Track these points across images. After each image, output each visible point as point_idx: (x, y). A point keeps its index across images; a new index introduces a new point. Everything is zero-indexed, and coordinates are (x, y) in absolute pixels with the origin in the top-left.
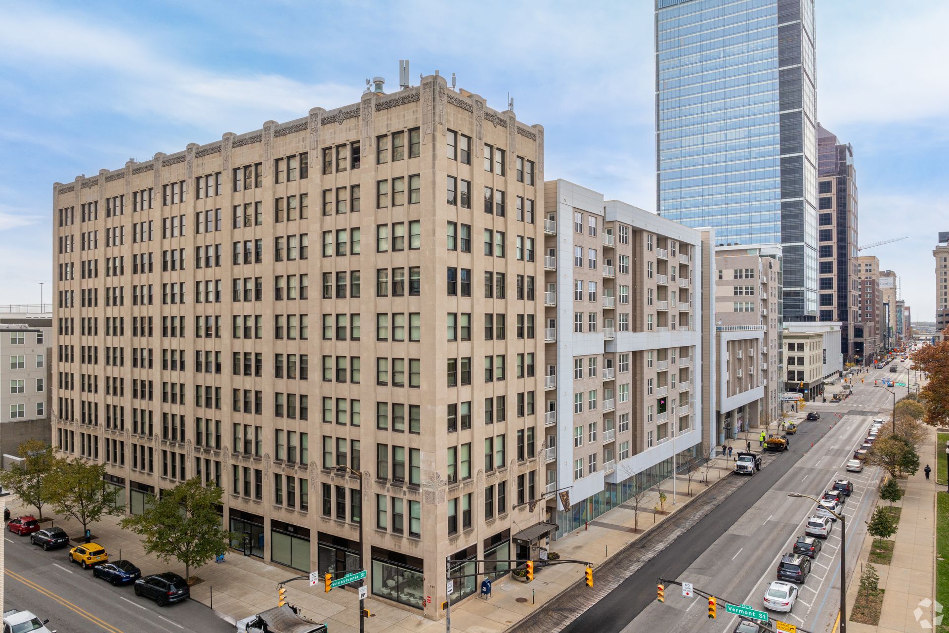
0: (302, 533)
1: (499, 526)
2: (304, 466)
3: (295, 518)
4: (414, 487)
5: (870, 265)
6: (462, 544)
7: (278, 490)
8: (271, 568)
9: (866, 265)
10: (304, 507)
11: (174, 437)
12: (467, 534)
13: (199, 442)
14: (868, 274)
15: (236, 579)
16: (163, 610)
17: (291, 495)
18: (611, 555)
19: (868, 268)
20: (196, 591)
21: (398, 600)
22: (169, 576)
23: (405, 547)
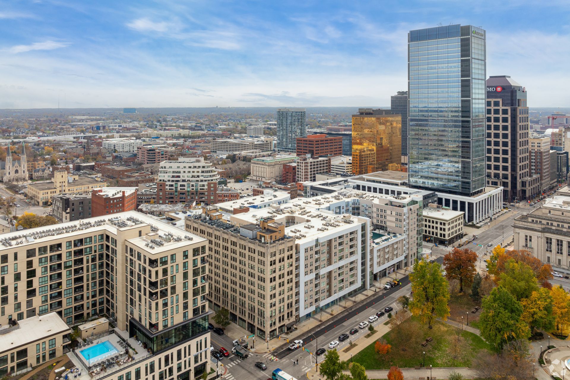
0: (245, 321)
1: (282, 324)
2: (245, 307)
3: (243, 318)
4: (264, 318)
5: (540, 144)
6: (273, 328)
7: (240, 310)
8: (238, 326)
9: (538, 143)
10: (245, 315)
11: (217, 291)
12: (274, 326)
13: (223, 295)
14: (539, 148)
15: (232, 329)
16: (219, 336)
17: (242, 312)
18: (310, 329)
19: (539, 145)
20: (225, 331)
21: (261, 338)
22: (220, 329)
23: (262, 329)
